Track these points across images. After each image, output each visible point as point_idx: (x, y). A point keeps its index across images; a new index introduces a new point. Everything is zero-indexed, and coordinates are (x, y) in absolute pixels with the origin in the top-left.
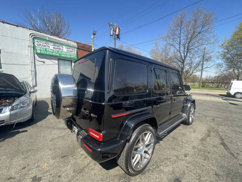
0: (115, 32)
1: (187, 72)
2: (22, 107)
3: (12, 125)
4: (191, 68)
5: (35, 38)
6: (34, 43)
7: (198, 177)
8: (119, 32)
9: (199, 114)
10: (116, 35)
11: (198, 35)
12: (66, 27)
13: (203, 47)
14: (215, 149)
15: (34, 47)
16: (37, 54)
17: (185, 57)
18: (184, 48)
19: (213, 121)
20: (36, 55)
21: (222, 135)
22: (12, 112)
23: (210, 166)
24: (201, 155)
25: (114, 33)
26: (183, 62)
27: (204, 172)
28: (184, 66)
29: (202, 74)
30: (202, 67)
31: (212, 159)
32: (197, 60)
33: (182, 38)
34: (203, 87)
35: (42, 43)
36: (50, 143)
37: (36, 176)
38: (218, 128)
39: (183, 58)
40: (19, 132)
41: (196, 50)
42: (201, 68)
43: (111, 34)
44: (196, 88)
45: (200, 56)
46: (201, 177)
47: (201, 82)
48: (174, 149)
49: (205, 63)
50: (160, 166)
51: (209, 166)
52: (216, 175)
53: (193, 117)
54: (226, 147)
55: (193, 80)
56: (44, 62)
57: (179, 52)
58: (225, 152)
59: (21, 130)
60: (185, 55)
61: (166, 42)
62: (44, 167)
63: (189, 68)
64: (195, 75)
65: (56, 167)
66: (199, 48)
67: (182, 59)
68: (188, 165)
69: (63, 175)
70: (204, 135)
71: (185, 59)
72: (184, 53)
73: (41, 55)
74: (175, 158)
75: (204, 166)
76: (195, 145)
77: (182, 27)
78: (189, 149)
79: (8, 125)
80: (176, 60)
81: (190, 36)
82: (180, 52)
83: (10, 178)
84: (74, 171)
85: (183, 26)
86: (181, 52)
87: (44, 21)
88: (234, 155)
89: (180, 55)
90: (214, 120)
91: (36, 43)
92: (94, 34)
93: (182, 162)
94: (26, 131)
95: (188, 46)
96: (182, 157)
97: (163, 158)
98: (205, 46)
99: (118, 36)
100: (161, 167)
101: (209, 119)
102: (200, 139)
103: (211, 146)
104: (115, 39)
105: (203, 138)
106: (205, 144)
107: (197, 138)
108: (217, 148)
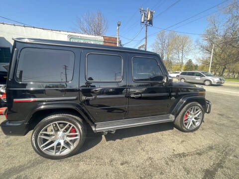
5: (71, 38)
8: (152, 16)
10: (148, 21)
25: (146, 18)
43: (142, 21)
68: (110, 173)
70: (194, 150)
74: (107, 161)
76: (155, 158)
92: (119, 25)
96: (117, 163)
102: (176, 153)
103: (181, 167)
104: (147, 25)
105: (184, 153)
106: (173, 161)
107: (174, 150)
108: (188, 173)
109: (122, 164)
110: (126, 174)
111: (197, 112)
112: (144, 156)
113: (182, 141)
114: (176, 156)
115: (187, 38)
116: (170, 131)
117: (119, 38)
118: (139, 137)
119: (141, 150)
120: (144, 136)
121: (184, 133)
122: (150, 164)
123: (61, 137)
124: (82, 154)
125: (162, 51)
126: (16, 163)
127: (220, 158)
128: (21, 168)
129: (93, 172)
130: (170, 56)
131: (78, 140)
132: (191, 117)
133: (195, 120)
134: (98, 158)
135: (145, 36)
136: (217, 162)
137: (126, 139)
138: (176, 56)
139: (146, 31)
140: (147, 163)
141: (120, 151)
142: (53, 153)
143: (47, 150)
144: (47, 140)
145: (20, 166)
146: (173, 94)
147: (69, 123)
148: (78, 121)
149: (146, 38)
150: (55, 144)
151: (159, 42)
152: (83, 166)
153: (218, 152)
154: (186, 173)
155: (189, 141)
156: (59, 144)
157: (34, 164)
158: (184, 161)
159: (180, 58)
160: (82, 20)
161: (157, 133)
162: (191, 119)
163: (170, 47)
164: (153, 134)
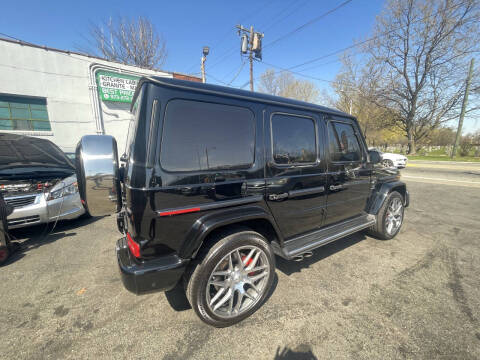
0: (252, 44)
1: (424, 121)
2: (67, 194)
3: (52, 223)
4: (433, 111)
5: (98, 71)
6: (97, 82)
7: (356, 348)
8: (260, 43)
9: (427, 216)
10: (254, 51)
11: (456, 30)
12: (161, 45)
13: (467, 59)
14: (428, 296)
15: (99, 89)
16: (105, 101)
17: (419, 87)
18: (418, 66)
19: (453, 234)
20: (103, 104)
21: (461, 267)
22: (51, 202)
23: (396, 329)
24: (384, 305)
25: (249, 46)
26: (413, 100)
27: (375, 340)
28: (414, 108)
29: (460, 125)
30: (463, 108)
31: (407, 315)
32: (450, 92)
33: (411, 42)
34: (463, 155)
35: (113, 80)
36: (102, 256)
37: (62, 307)
38: (459, 251)
39: (414, 89)
40: (63, 235)
41: (450, 66)
42: (459, 111)
43: (244, 49)
44: (445, 159)
45: (460, 82)
46: (361, 349)
47: (457, 143)
48: (326, 286)
49: (470, 97)
50: (281, 316)
51: (392, 330)
52: (402, 350)
53: (398, 223)
54: (458, 295)
55: (443, 139)
56: (117, 116)
57: (402, 76)
58: (452, 305)
59: (67, 232)
60: (419, 81)
61: (370, 55)
62: (79, 293)
63: (427, 111)
64: (449, 129)
65: (97, 296)
66: (457, 61)
67: (411, 92)
68: (342, 321)
69: (102, 310)
70: (415, 262)
71: (417, 91)
72: (416, 77)
73: (112, 104)
74: (320, 305)
75: (380, 327)
76: (380, 283)
77: (412, 16)
78: (361, 290)
79: (45, 224)
80: (394, 96)
81: (432, 35)
82: (406, 76)
83: (28, 305)
84: (122, 306)
85: (416, 11)
86: (409, 74)
87: (120, 38)
88: (469, 314)
89: (405, 83)
90: (457, 231)
91: (101, 81)
92: (206, 54)
93: (333, 314)
94: (74, 234)
95: (427, 59)
96: (336, 304)
97: (294, 301)
98: (474, 55)
99: (258, 53)
100: (282, 320)
101: (444, 229)
102: (399, 271)
103: (420, 288)
105: (407, 269)
107: (393, 268)
109: (346, 304)
111: (398, 206)
112: (363, 284)
113: (393, 254)
114: (402, 275)
118: (331, 258)
119: (352, 276)
120: (336, 255)
122: (382, 294)
132: (391, 215)
133: (395, 220)
134: (301, 304)
135: (249, 79)
137: (315, 266)
139: (252, 70)
140: (378, 293)
147: (256, 248)
155: (400, 252)
156: (237, 293)
160: (102, 30)
162: (391, 218)
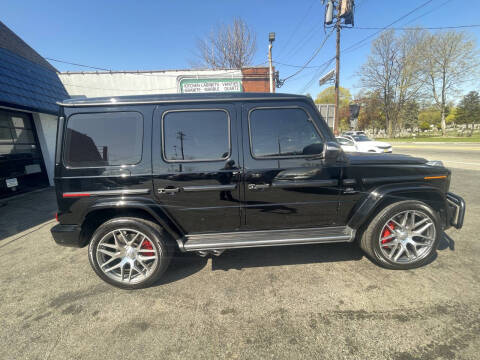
5: (182, 81)
35: (192, 86)
43: (329, 19)
74: (201, 303)
78: (260, 308)
91: (184, 89)
92: (272, 40)
96: (215, 309)
99: (349, 18)
102: (343, 308)
103: (341, 337)
104: (339, 28)
105: (363, 311)
106: (328, 323)
107: (342, 302)
108: (352, 352)
110: (225, 330)
111: (418, 224)
112: (272, 303)
113: (371, 287)
114: (339, 314)
115: (458, 39)
116: (352, 263)
117: (273, 68)
118: (277, 268)
119: (271, 292)
120: (287, 267)
121: (384, 271)
122: (277, 321)
123: (129, 254)
124: (165, 287)
125: (387, 80)
126: (75, 287)
127: (456, 336)
128: (78, 295)
129: (173, 316)
130: (410, 89)
131: (156, 262)
132: (402, 234)
133: (413, 243)
134: (187, 296)
136: (442, 343)
137: (249, 270)
138: (424, 90)
139: (338, 42)
140: (273, 318)
141: (230, 290)
142: (119, 278)
143: (111, 272)
144: (110, 257)
145: (78, 293)
146: (348, 182)
147: (139, 233)
148: (152, 229)
149: (338, 58)
150: (121, 265)
151: (378, 58)
152: (160, 305)
153: (458, 321)
154: (347, 351)
155: (388, 289)
156: (127, 266)
157: (95, 292)
158: (354, 327)
159: (439, 92)
160: (206, 42)
161: (318, 265)
162: (403, 239)
163: (408, 67)
164: (309, 265)
